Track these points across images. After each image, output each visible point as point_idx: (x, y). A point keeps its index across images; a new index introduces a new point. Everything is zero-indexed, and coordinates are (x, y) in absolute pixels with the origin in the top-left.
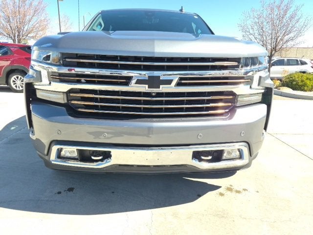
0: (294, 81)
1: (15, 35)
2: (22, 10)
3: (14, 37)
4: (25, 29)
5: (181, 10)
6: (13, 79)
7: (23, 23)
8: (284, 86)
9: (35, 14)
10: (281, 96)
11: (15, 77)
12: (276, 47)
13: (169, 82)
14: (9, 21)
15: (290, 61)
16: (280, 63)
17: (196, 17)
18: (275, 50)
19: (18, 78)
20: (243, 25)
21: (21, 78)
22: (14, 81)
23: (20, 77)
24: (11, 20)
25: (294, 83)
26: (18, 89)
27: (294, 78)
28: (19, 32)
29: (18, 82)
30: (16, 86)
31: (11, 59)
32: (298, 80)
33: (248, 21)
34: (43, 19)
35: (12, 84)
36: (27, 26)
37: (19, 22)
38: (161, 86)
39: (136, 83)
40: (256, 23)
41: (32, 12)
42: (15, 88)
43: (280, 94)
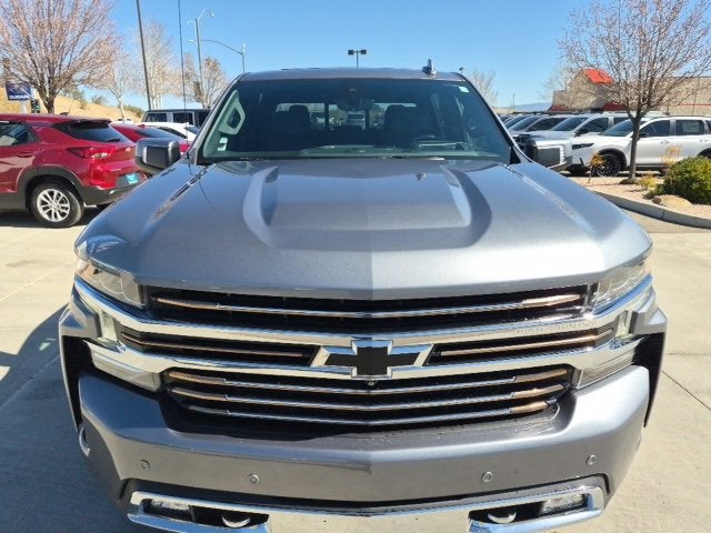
0: (693, 180)
1: (42, 77)
2: (55, 19)
3: (42, 82)
4: (65, 63)
5: (427, 70)
6: (41, 197)
7: (59, 49)
8: (670, 193)
9: (87, 29)
10: (662, 219)
11: (46, 192)
12: (650, 96)
13: (409, 359)
14: (28, 47)
15: (684, 125)
16: (661, 129)
17: (464, 89)
18: (649, 103)
19: (51, 194)
20: (570, 44)
21: (59, 195)
22: (43, 203)
23: (56, 192)
24: (33, 45)
25: (695, 186)
26: (53, 220)
27: (693, 174)
28: (51, 71)
29: (54, 205)
30: (49, 214)
31: (35, 152)
32: (703, 178)
33: (582, 35)
34: (104, 37)
35: (40, 208)
36: (69, 56)
37: (50, 49)
38: (389, 369)
39: (329, 362)
40: (602, 40)
41: (78, 22)
42: (46, 217)
43: (660, 214)
